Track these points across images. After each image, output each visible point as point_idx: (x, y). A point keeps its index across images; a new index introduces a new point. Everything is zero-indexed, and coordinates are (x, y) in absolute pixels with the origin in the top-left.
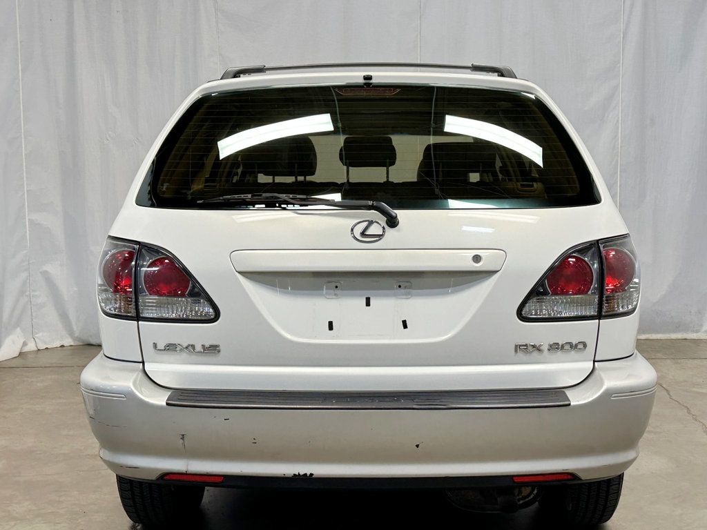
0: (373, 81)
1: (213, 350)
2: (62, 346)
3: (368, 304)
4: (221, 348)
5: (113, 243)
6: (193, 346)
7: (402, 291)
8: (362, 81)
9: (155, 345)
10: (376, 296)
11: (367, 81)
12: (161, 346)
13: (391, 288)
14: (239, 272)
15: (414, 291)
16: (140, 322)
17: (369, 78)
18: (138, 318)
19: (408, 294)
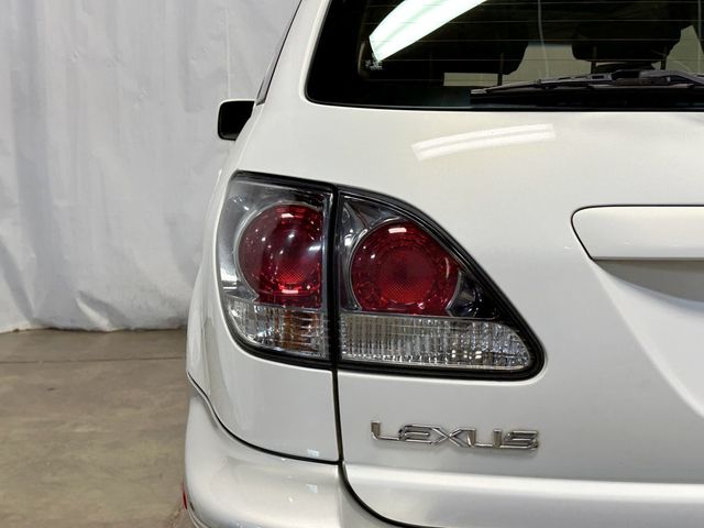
1: (518, 446)
2: (17, 331)
4: (541, 439)
5: (250, 186)
6: (472, 434)
9: (376, 428)
12: (391, 429)
14: (595, 260)
16: (340, 374)
18: (334, 362)
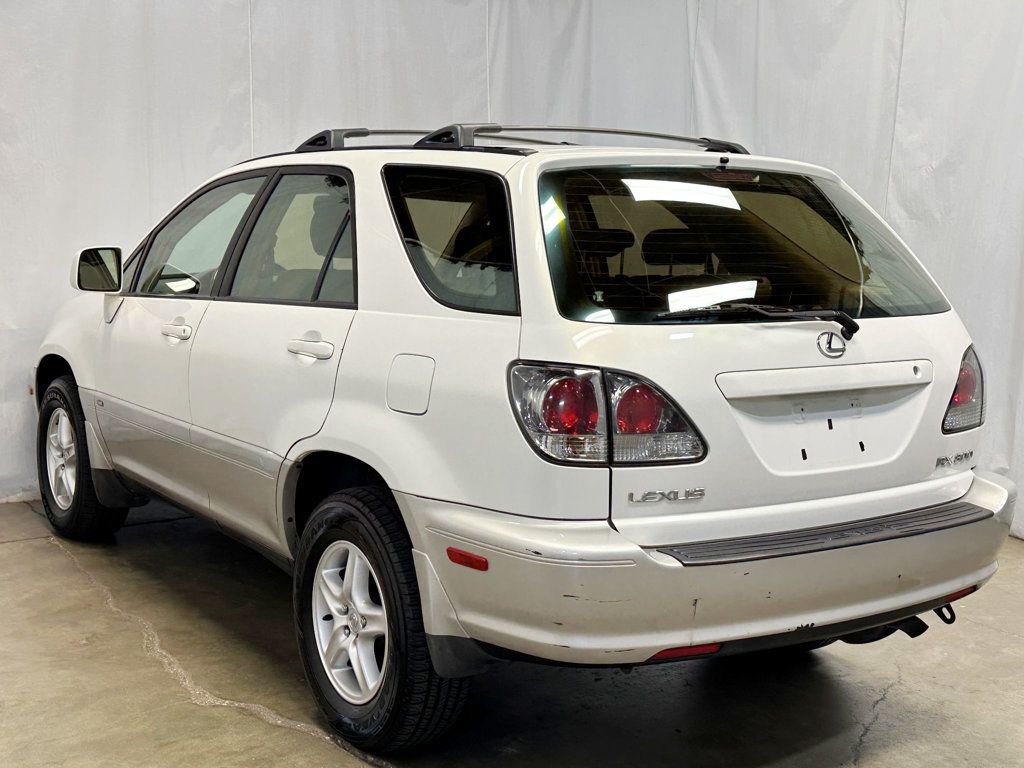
0: (729, 165)
1: (695, 496)
3: (831, 427)
4: (707, 492)
6: (676, 494)
7: (855, 410)
8: (718, 164)
9: (631, 496)
10: (838, 417)
11: (723, 165)
12: (638, 497)
13: (845, 408)
14: (727, 399)
15: (864, 409)
16: (614, 469)
17: (727, 161)
18: (611, 463)
19: (859, 413)
